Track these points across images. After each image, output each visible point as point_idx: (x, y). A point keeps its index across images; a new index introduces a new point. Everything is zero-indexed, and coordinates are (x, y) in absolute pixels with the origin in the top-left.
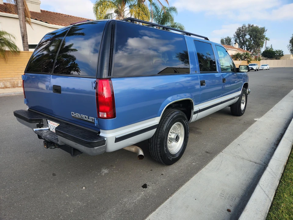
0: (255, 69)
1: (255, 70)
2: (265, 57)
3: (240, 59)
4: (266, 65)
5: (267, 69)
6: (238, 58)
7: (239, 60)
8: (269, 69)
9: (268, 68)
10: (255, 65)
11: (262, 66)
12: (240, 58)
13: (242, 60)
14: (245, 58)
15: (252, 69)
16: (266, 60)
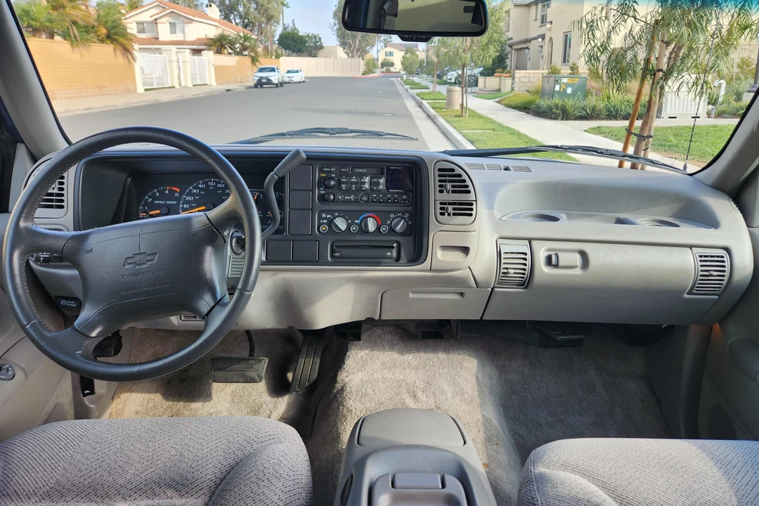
0: (276, 82)
1: (277, 85)
2: (286, 49)
3: (230, 51)
4: (297, 72)
5: (300, 82)
6: (225, 48)
7: (230, 54)
8: (304, 82)
9: (303, 79)
10: (273, 70)
11: (289, 72)
12: (231, 49)
13: (238, 54)
14: (244, 48)
15: (269, 82)
16: (288, 56)
